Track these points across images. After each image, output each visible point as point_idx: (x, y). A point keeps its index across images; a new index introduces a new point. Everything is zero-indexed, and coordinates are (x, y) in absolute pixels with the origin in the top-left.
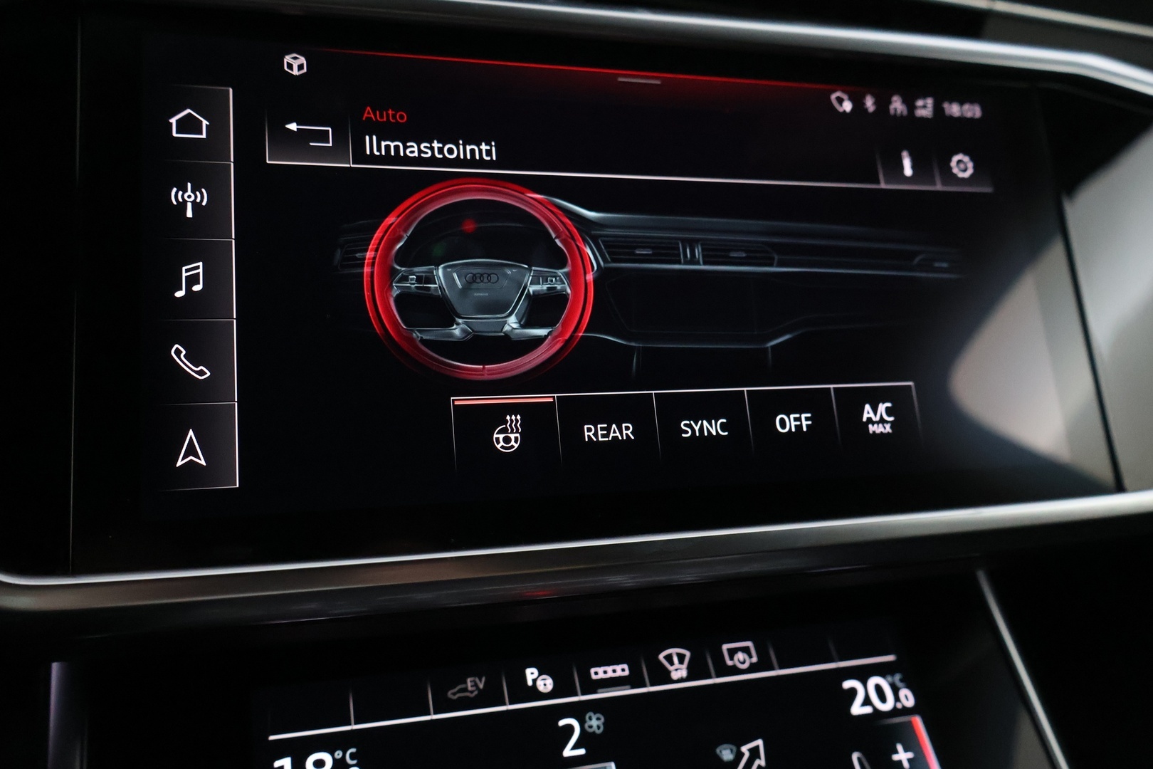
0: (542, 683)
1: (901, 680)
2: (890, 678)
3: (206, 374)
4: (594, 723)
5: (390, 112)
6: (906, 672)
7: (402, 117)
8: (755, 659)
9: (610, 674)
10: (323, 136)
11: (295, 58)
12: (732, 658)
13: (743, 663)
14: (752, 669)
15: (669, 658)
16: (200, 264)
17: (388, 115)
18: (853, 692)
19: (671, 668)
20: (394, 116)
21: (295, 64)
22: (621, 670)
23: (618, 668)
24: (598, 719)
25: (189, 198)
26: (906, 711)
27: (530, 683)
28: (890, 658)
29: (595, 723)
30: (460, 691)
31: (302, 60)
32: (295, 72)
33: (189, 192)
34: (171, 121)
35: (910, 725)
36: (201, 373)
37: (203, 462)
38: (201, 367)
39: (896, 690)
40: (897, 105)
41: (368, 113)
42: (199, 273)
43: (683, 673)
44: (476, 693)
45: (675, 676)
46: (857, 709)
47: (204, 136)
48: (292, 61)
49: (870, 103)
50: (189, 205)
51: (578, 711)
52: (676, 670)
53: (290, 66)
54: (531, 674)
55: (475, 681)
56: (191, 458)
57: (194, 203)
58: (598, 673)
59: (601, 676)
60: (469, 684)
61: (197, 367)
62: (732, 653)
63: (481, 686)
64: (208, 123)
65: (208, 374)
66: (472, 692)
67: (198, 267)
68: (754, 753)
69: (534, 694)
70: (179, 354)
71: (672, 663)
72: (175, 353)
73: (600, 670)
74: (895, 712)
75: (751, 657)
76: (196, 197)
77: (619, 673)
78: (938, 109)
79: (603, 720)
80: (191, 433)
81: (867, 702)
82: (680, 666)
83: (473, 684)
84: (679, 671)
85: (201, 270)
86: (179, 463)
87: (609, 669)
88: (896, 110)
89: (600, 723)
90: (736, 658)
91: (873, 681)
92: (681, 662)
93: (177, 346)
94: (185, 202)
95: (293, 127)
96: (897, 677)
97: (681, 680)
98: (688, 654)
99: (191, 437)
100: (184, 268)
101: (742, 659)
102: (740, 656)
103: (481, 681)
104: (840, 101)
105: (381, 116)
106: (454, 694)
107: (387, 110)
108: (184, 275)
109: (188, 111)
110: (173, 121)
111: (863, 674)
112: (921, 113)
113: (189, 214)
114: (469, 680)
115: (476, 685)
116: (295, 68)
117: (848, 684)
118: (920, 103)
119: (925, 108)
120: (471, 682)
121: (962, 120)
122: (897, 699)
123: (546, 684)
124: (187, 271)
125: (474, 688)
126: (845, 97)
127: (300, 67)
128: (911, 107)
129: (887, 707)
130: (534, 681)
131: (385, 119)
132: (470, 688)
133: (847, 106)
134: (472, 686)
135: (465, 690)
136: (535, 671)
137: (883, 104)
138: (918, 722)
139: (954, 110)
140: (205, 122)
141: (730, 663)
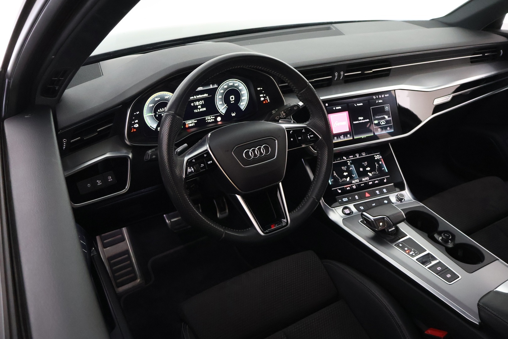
6: (381, 154)
14: (365, 155)
18: (375, 157)
21: (327, 104)
22: (352, 156)
26: (381, 158)
28: (379, 153)
29: (351, 161)
35: (381, 160)
39: (380, 156)
46: (376, 158)
49: (377, 97)
51: (349, 160)
54: (344, 157)
58: (350, 157)
68: (366, 163)
69: (344, 159)
74: (380, 158)
78: (384, 96)
91: (377, 156)
98: (358, 154)
111: (376, 155)
112: (382, 97)
117: (375, 156)
119: (383, 96)
121: (387, 97)
123: (345, 158)
128: (381, 96)
129: (379, 158)
133: (375, 98)
139: (386, 95)
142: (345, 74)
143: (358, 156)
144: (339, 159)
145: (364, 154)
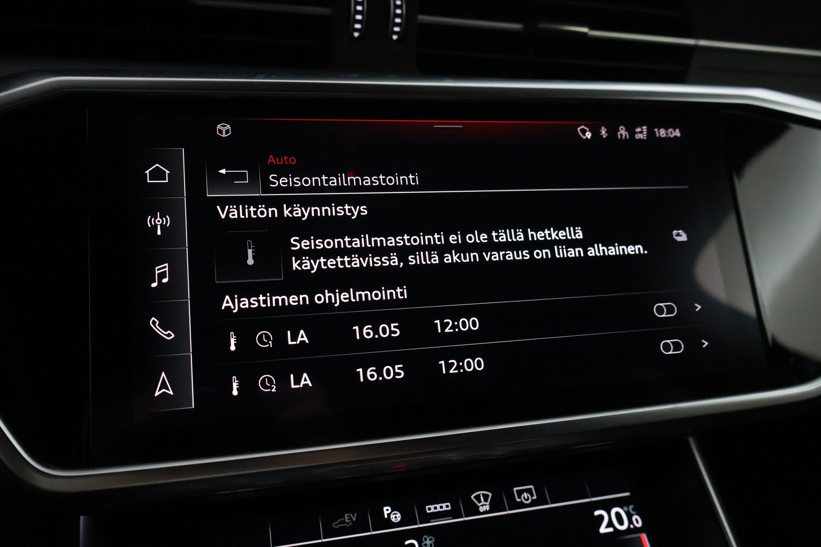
0: (394, 516)
1: (633, 509)
2: (626, 508)
3: (171, 335)
4: (428, 542)
5: (285, 158)
6: (636, 504)
7: (293, 161)
8: (535, 497)
9: (439, 509)
10: (242, 177)
11: (224, 126)
12: (519, 497)
13: (527, 500)
14: (534, 503)
15: (478, 498)
16: (167, 265)
17: (284, 160)
18: (601, 518)
19: (479, 505)
20: (288, 160)
21: (224, 129)
22: (445, 507)
23: (444, 505)
24: (431, 540)
25: (158, 222)
26: (636, 530)
27: (386, 516)
28: (625, 494)
30: (341, 523)
31: (228, 127)
32: (224, 135)
33: (159, 219)
34: (146, 172)
35: (639, 538)
36: (169, 335)
37: (171, 393)
38: (169, 332)
39: (629, 516)
40: (623, 132)
41: (271, 159)
42: (166, 271)
43: (488, 508)
44: (351, 523)
45: (482, 509)
46: (603, 530)
47: (167, 181)
48: (222, 128)
49: (604, 132)
50: (159, 226)
52: (483, 505)
53: (221, 131)
54: (387, 510)
55: (350, 516)
56: (164, 390)
57: (161, 225)
58: (431, 509)
59: (433, 510)
60: (346, 518)
61: (166, 331)
62: (520, 493)
63: (354, 520)
64: (169, 172)
65: (173, 336)
66: (348, 523)
67: (165, 267)
69: (389, 523)
70: (154, 323)
71: (480, 501)
72: (152, 323)
73: (432, 507)
74: (629, 531)
75: (532, 496)
76: (163, 221)
77: (445, 509)
78: (651, 133)
79: (434, 540)
80: (163, 374)
81: (610, 524)
82: (485, 503)
83: (348, 518)
84: (484, 506)
85: (167, 269)
86: (157, 394)
87: (438, 506)
88: (621, 135)
89: (432, 542)
90: (522, 496)
91: (614, 511)
92: (486, 500)
93: (153, 318)
94: (156, 225)
95: (223, 171)
96: (631, 507)
97: (485, 512)
98: (490, 494)
99: (163, 377)
100: (157, 268)
101: (526, 497)
102: (525, 495)
103: (354, 517)
104: (584, 132)
105: (280, 161)
106: (336, 525)
107: (283, 157)
108: (157, 272)
109: (157, 165)
110: (147, 172)
111: (607, 506)
112: (639, 136)
113: (159, 233)
114: (346, 515)
115: (351, 519)
116: (224, 132)
117: (597, 513)
118: (638, 130)
119: (641, 133)
120: (347, 516)
121: (667, 139)
122: (630, 522)
123: (396, 517)
124: (158, 270)
125: (350, 521)
126: (587, 129)
127: (227, 132)
128: (632, 133)
129: (624, 527)
130: (389, 515)
131: (282, 163)
132: (347, 521)
133: (589, 135)
134: (348, 519)
135: (344, 522)
136: (389, 508)
137: (613, 132)
138: (644, 537)
139: (662, 133)
140: (167, 172)
141: (518, 500)
142: (422, 18)
143: (484, 507)
144: (349, 518)
145: (526, 494)
